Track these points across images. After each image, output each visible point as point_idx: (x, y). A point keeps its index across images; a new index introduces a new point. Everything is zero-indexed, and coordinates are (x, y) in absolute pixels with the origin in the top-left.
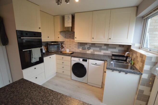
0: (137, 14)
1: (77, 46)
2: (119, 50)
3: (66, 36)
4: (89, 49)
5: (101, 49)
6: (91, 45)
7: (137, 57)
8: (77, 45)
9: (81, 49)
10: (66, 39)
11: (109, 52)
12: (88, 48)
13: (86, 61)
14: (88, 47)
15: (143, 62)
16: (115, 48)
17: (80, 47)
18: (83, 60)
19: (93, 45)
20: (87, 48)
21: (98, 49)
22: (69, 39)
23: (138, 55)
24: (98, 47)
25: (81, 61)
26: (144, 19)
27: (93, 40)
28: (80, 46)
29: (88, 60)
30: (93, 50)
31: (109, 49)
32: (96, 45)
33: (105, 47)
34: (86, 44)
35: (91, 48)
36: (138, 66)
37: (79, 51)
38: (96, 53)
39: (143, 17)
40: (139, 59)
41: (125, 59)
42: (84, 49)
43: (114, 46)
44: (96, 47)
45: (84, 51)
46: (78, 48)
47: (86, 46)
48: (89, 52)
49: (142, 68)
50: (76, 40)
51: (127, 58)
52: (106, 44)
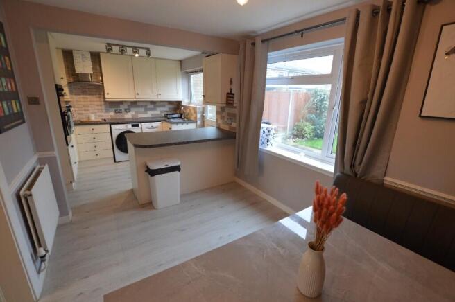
0: (181, 68)
1: (103, 109)
2: (170, 108)
3: (73, 90)
4: (127, 111)
5: (147, 109)
6: (129, 104)
7: (190, 111)
8: (103, 106)
9: (112, 113)
10: (74, 96)
11: (158, 112)
12: (126, 110)
13: (137, 126)
14: (126, 107)
15: (196, 113)
16: (164, 106)
17: (111, 109)
18: (133, 126)
19: (134, 104)
20: (123, 110)
21: (142, 109)
22: (82, 96)
23: (191, 109)
24: (142, 106)
26: (188, 74)
27: (137, 97)
28: (110, 107)
29: (140, 124)
30: (136, 112)
31: (157, 108)
32: (138, 104)
33: (152, 106)
34: (121, 103)
35: (132, 109)
36: (193, 118)
37: (109, 117)
38: (140, 116)
39: (187, 73)
40: (193, 111)
41: (179, 115)
42: (119, 112)
43: (163, 103)
44: (139, 106)
45: (118, 116)
46: (107, 111)
47: (123, 107)
48: (129, 116)
49: (196, 118)
50: (109, 97)
51: (181, 114)
52: (153, 103)
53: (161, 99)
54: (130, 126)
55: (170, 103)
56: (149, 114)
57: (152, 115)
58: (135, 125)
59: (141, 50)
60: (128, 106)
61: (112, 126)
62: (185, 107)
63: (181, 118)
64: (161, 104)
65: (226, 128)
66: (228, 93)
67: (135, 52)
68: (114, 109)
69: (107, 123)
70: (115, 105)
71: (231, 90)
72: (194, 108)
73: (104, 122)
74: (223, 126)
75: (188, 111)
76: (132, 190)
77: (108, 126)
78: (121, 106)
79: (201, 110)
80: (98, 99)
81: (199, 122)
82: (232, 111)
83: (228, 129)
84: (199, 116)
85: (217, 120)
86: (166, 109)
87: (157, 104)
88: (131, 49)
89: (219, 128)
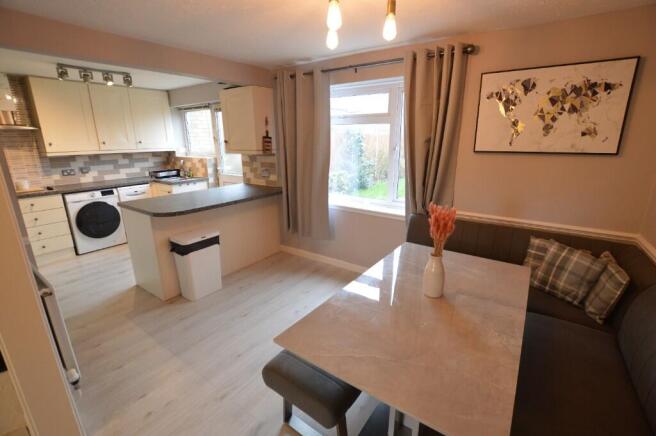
0: (170, 104)
1: (40, 170)
2: (155, 163)
4: (83, 171)
5: (117, 167)
6: (87, 160)
7: (193, 164)
9: (57, 177)
12: (81, 170)
13: (111, 193)
14: (82, 165)
15: (205, 166)
16: (146, 160)
17: (54, 170)
18: (104, 194)
19: (95, 159)
20: (77, 170)
21: (110, 167)
23: (196, 161)
24: (109, 162)
25: (98, 196)
26: (181, 111)
27: (104, 148)
28: (53, 167)
29: (115, 190)
30: (99, 172)
31: (136, 164)
32: (103, 159)
33: (126, 161)
34: (73, 158)
35: (92, 167)
36: (200, 175)
38: (107, 178)
39: (180, 109)
40: (198, 165)
41: (174, 173)
42: (69, 174)
43: (143, 156)
44: (104, 163)
45: (70, 181)
46: (47, 173)
47: (75, 166)
48: (88, 179)
49: (206, 174)
50: (52, 151)
51: (178, 171)
52: (126, 155)
53: (141, 149)
54: (98, 194)
55: (155, 154)
56: (123, 174)
57: (127, 174)
58: (107, 192)
59: (115, 76)
60: (85, 163)
61: (69, 198)
62: (179, 159)
63: (178, 175)
64: (141, 157)
65: (262, 182)
66: (264, 137)
67: (106, 79)
68: (60, 170)
69: (57, 193)
70: (63, 162)
71: (267, 132)
72: (201, 161)
73: (50, 191)
74: (254, 181)
75: (188, 165)
76: (137, 286)
77: (60, 197)
78: (72, 164)
79: (213, 161)
80: (28, 153)
81: (211, 180)
82: (269, 160)
83: (264, 184)
84: (210, 170)
85: (244, 174)
86: (150, 164)
87: (135, 157)
88: (100, 74)
89: (248, 183)
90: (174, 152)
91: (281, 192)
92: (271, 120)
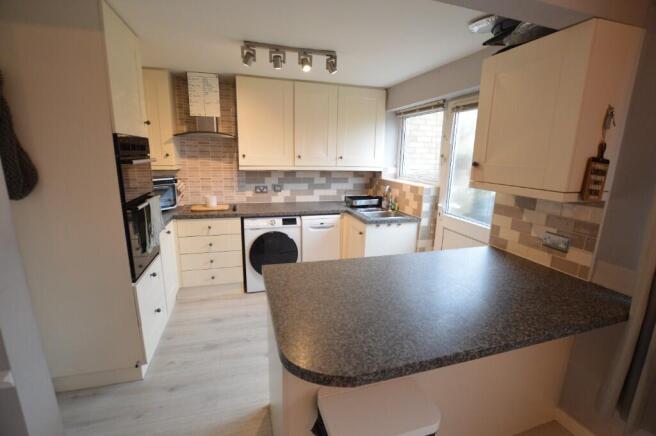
1: (235, 184)
2: (354, 185)
3: (186, 149)
4: (277, 189)
5: (313, 187)
6: (282, 176)
7: (403, 194)
8: (236, 178)
9: (250, 194)
10: (187, 160)
11: (335, 192)
12: (274, 187)
13: (293, 222)
14: (276, 182)
15: (419, 199)
16: (345, 180)
17: (248, 185)
18: (286, 222)
19: (290, 176)
20: (270, 188)
21: (304, 186)
22: (199, 161)
23: (406, 189)
24: (304, 180)
25: (278, 225)
26: (399, 117)
27: (298, 163)
28: (249, 181)
29: (298, 219)
30: (292, 191)
31: (333, 185)
32: (298, 176)
33: (323, 181)
34: (268, 173)
35: (285, 185)
36: (408, 210)
37: (245, 201)
38: (300, 199)
39: (398, 114)
40: (410, 196)
41: (375, 201)
42: (262, 192)
43: (342, 176)
44: (299, 181)
45: (262, 199)
46: (241, 189)
47: (269, 182)
48: (279, 198)
49: (418, 211)
50: (245, 164)
51: (381, 199)
52: (324, 173)
53: (342, 166)
54: (279, 221)
55: (357, 174)
56: (316, 196)
57: (321, 197)
58: (289, 221)
59: (316, 58)
60: (279, 179)
61: (248, 223)
62: (385, 183)
63: (379, 205)
64: (339, 176)
65: (543, 259)
66: (593, 160)
67: (303, 62)
68: (253, 186)
69: (236, 216)
70: (255, 177)
71: (602, 148)
72: (414, 189)
73: (233, 212)
74: (515, 248)
75: (396, 192)
76: (268, 408)
77: (238, 221)
78: (267, 179)
79: (433, 193)
80: (228, 165)
82: (588, 214)
83: (547, 264)
84: (426, 207)
85: (495, 229)
86: (349, 187)
87: (333, 176)
88: (296, 54)
89: (499, 250)
90: (380, 172)
91: (627, 317)
92: (621, 116)
